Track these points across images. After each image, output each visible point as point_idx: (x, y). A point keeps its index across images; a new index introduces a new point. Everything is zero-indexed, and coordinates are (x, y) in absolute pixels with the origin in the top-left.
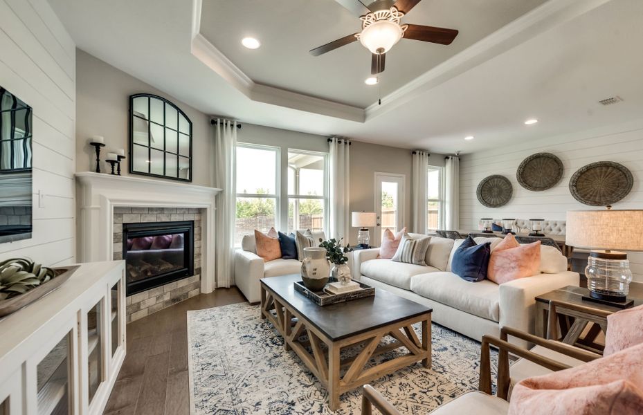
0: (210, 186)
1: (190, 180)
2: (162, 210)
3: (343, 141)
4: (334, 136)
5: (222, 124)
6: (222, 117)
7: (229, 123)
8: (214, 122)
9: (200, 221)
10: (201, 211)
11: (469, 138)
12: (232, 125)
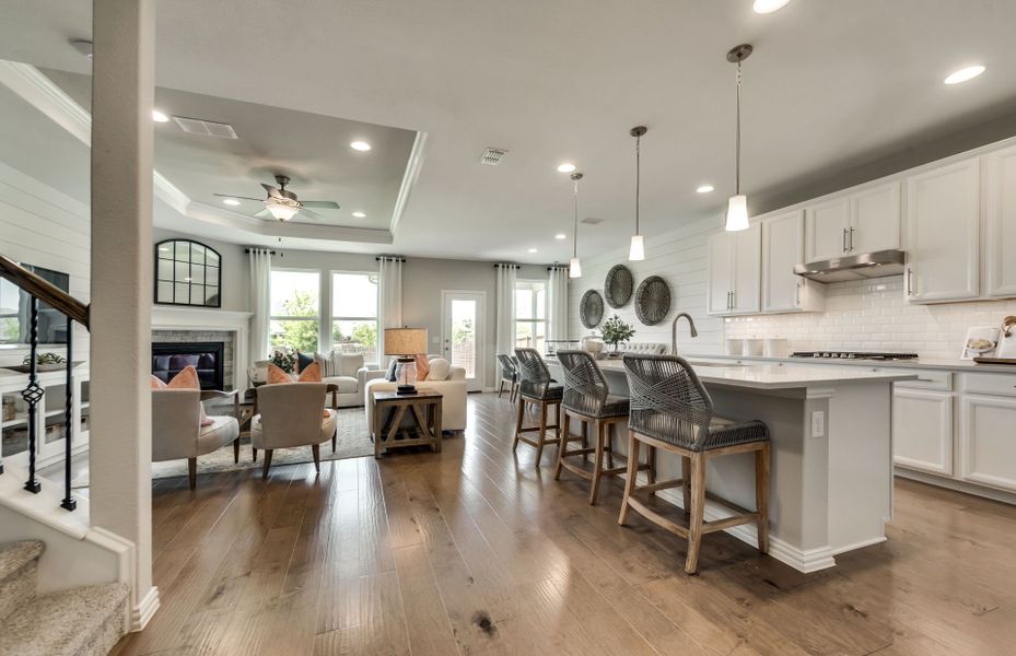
0: (244, 311)
1: (219, 306)
2: (187, 332)
3: (394, 259)
4: (384, 255)
5: (254, 252)
6: (254, 247)
7: (262, 251)
8: (247, 251)
9: (231, 343)
10: (232, 334)
11: (533, 251)
12: (265, 253)
